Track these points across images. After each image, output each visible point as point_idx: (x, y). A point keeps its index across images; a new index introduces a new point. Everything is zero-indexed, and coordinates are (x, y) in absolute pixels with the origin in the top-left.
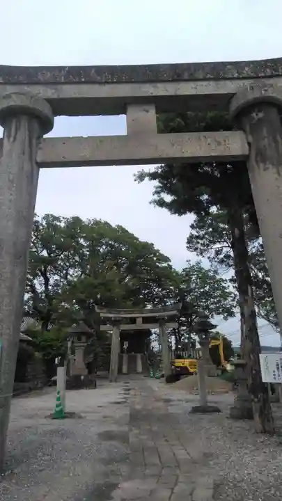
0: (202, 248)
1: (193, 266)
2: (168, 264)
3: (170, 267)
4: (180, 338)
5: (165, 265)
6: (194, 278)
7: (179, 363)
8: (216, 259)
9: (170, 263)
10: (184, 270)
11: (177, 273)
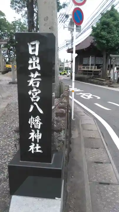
0: (19, 9)
1: (17, 21)
2: (4, 18)
3: (5, 19)
4: (10, 56)
5: (2, 17)
6: (17, 27)
7: (8, 66)
8: (25, 17)
9: (5, 17)
10: (13, 22)
11: (9, 24)
